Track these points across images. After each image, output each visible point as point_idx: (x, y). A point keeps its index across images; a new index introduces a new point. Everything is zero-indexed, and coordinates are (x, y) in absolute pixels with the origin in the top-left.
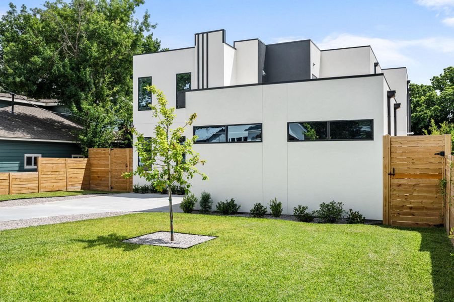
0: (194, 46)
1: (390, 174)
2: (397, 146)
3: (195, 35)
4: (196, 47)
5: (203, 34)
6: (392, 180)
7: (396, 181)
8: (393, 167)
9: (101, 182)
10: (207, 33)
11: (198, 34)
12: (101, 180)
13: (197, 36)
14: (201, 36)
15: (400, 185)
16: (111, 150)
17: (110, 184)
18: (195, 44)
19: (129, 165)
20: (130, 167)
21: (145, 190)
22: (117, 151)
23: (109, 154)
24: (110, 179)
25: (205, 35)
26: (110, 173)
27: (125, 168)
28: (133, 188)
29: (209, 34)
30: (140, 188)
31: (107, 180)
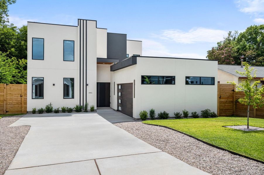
0: (77, 26)
1: (219, 98)
3: (78, 19)
4: (79, 27)
6: (220, 100)
8: (220, 95)
10: (86, 20)
11: (80, 20)
13: (79, 20)
14: (82, 21)
15: (222, 102)
16: (7, 85)
18: (78, 25)
19: (23, 95)
20: (25, 97)
21: (41, 112)
22: (13, 86)
23: (5, 88)
24: (5, 105)
25: (85, 21)
26: (5, 101)
27: (20, 98)
28: (27, 111)
29: (87, 21)
30: (37, 110)
31: (2, 106)
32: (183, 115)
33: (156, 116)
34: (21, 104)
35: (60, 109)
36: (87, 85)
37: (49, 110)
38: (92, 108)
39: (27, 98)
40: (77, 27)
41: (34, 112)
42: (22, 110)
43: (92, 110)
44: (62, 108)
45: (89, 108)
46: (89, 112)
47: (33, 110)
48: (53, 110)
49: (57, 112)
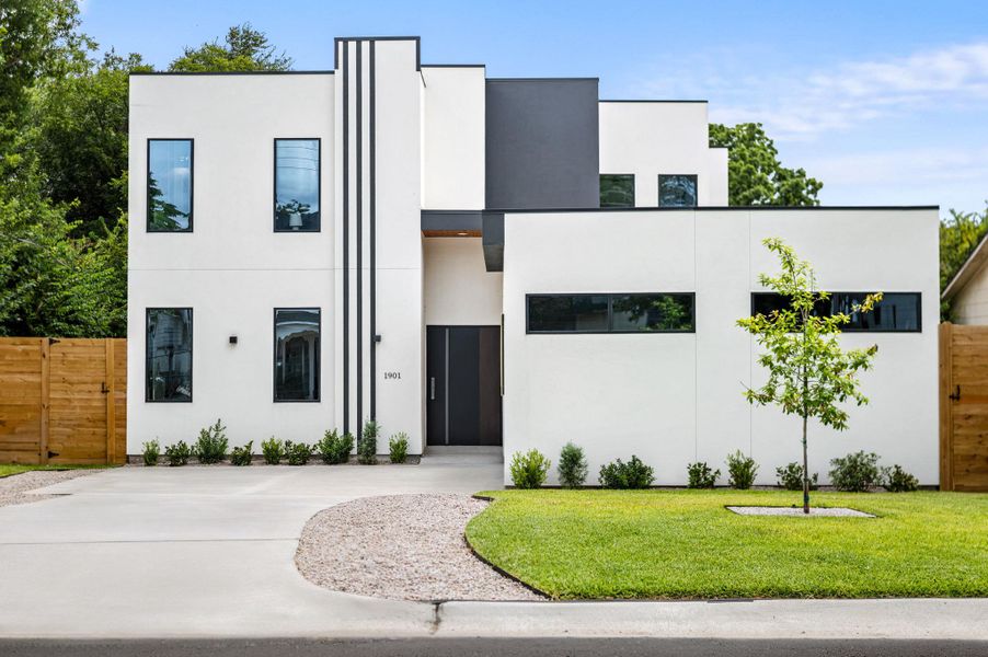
0: (332, 69)
1: (952, 397)
2: (963, 343)
3: (337, 40)
4: (339, 73)
5: (359, 41)
6: (956, 409)
7: (962, 409)
8: (956, 383)
9: (11, 439)
10: (372, 41)
11: (346, 41)
12: (12, 433)
13: (341, 44)
14: (352, 46)
15: (970, 417)
16: (51, 342)
17: (44, 444)
18: (337, 67)
19: (112, 387)
20: (119, 395)
21: (178, 457)
22: (74, 345)
23: (44, 356)
24: (44, 427)
25: (366, 45)
26: (44, 411)
27: (98, 396)
28: (128, 453)
29: (376, 42)
30: (162, 451)
31: (33, 432)
32: (725, 477)
33: (593, 475)
34: (105, 421)
35: (258, 450)
36: (375, 339)
37: (211, 453)
38: (398, 446)
39: (125, 399)
40: (333, 73)
41: (151, 459)
42: (106, 452)
43: (400, 456)
44: (264, 444)
45: (383, 448)
46: (385, 463)
47: (145, 449)
48: (229, 451)
49: (243, 459)
